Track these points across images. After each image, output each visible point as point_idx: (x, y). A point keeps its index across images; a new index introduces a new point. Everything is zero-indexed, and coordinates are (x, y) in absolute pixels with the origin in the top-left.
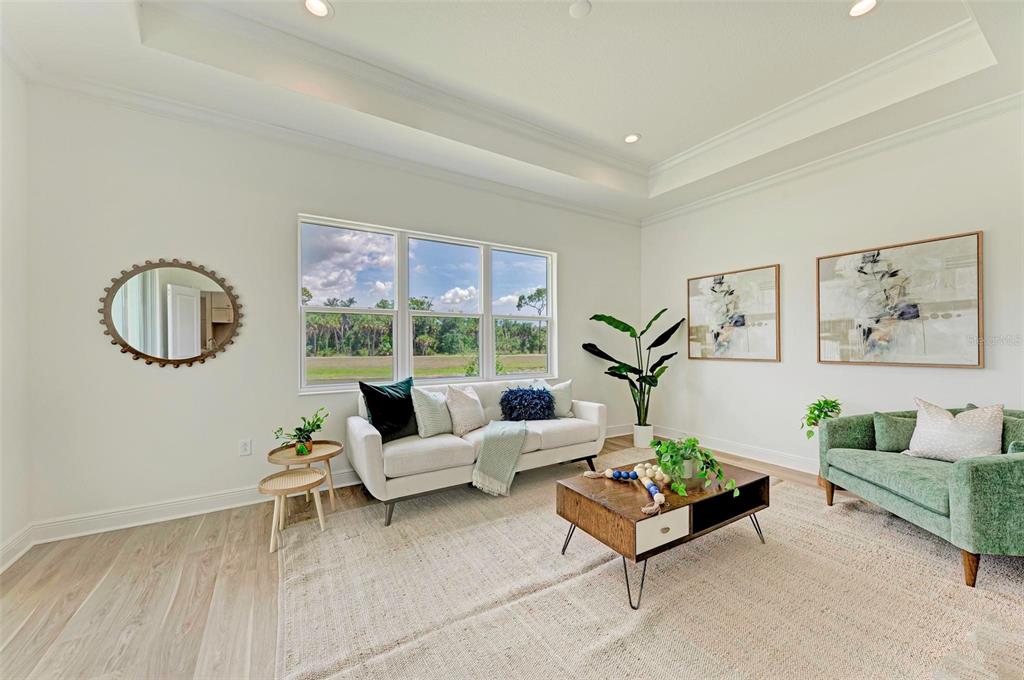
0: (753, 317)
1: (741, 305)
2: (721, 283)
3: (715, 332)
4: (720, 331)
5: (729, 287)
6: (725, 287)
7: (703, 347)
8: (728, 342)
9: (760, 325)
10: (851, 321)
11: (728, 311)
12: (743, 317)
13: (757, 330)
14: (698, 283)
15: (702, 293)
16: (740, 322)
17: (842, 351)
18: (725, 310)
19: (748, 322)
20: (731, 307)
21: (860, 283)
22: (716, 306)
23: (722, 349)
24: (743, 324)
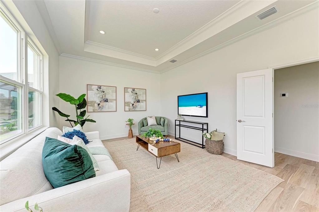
0: (110, 99)
1: (107, 96)
2: (100, 88)
3: (98, 103)
4: (100, 103)
5: (103, 90)
6: (101, 90)
7: (93, 108)
8: (103, 107)
9: (112, 102)
10: (130, 102)
11: (103, 97)
12: (107, 99)
13: (111, 103)
14: (92, 87)
15: (93, 90)
16: (106, 101)
17: (129, 109)
18: (102, 97)
19: (109, 101)
20: (104, 96)
21: (132, 95)
22: (98, 95)
23: (101, 109)
24: (107, 101)
